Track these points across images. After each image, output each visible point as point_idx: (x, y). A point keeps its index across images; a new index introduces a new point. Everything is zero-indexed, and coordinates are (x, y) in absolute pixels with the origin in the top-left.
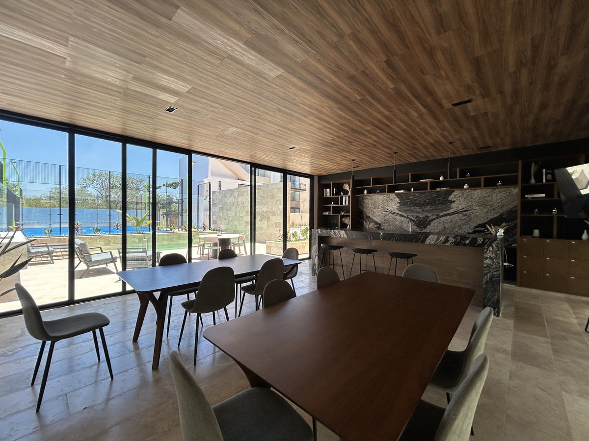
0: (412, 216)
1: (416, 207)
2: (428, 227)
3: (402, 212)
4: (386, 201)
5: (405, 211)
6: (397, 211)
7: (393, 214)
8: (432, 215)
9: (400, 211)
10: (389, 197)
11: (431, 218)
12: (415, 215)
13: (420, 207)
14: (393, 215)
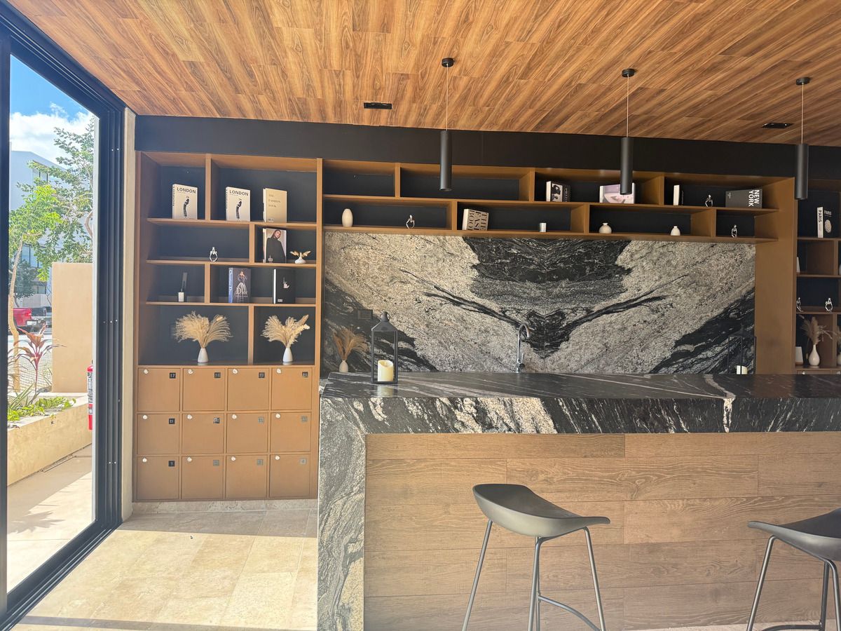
0: (518, 311)
1: (528, 284)
2: (563, 345)
3: (487, 296)
4: (433, 260)
5: (495, 296)
6: (469, 296)
7: (458, 304)
8: (574, 310)
9: (480, 295)
10: (443, 246)
11: (571, 318)
12: (527, 308)
13: (539, 282)
14: (456, 309)
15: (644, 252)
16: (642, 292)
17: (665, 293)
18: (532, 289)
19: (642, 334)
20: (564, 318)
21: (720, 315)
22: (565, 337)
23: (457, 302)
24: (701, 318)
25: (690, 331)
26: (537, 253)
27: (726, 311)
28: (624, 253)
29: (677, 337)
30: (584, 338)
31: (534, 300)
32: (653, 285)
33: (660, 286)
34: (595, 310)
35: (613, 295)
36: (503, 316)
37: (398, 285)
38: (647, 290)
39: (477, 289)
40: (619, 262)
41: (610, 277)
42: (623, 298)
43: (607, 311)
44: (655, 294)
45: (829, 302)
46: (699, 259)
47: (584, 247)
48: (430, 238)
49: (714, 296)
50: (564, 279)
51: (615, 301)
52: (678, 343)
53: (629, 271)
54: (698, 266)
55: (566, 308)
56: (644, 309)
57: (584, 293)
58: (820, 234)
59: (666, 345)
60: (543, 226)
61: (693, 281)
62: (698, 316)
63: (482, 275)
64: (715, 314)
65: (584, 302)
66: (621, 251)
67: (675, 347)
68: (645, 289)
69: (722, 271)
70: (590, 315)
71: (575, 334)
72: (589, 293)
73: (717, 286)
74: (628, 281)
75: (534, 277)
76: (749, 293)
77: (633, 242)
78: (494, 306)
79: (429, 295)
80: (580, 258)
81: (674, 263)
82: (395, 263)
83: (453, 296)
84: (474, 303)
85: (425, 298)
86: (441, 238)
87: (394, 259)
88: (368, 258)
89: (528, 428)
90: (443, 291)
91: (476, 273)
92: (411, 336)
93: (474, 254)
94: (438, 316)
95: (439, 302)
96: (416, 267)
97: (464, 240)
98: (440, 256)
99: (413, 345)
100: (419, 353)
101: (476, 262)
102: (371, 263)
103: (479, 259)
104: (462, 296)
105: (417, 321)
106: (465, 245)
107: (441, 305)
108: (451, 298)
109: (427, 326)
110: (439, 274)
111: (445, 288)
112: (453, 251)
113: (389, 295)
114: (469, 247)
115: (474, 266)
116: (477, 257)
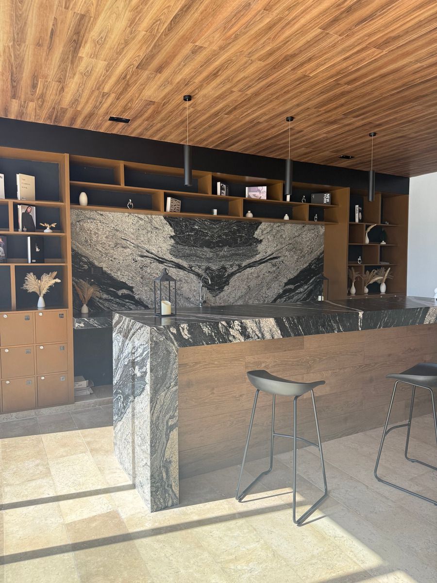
15: (269, 229)
16: (268, 254)
17: (280, 255)
18: (207, 252)
19: (268, 279)
20: (226, 271)
21: (307, 267)
22: (227, 283)
23: (161, 261)
24: (297, 269)
25: (292, 277)
26: (210, 229)
27: (310, 265)
28: (258, 230)
29: (285, 280)
30: (238, 283)
31: (209, 260)
32: (273, 249)
33: (277, 251)
34: (243, 265)
35: (252, 256)
36: (190, 270)
37: (120, 249)
38: (270, 253)
39: (174, 252)
40: (255, 236)
41: (251, 245)
42: (258, 258)
43: (250, 266)
44: (274, 255)
45: (359, 259)
46: (297, 234)
47: (237, 226)
48: (142, 216)
49: (304, 256)
50: (226, 246)
51: (253, 260)
52: (286, 284)
53: (261, 241)
54: (296, 238)
55: (227, 264)
56: (269, 264)
57: (237, 255)
58: (357, 220)
59: (280, 286)
60: (215, 211)
61: (294, 247)
62: (296, 268)
63: (177, 243)
64: (304, 267)
65: (236, 260)
66: (257, 229)
67: (285, 286)
68: (269, 253)
69: (308, 241)
70: (241, 269)
71: (232, 281)
72: (239, 255)
73: (306, 250)
74: (260, 247)
75: (209, 244)
76: (321, 254)
77: (263, 223)
78: (185, 264)
79: (142, 256)
80: (234, 233)
81: (284, 236)
82: (117, 233)
83: (159, 258)
84: (172, 261)
85: (139, 258)
86: (149, 216)
87: (117, 230)
88: (98, 229)
89: (268, 336)
90: (152, 253)
91: (173, 241)
92: (131, 285)
93: (171, 228)
94: (149, 271)
95: (149, 261)
96: (133, 236)
97: (165, 218)
98: (149, 229)
99: (132, 292)
100: (137, 297)
101: (173, 234)
102: (100, 233)
103: (174, 232)
104: (165, 257)
105: (135, 275)
106: (166, 222)
107: (151, 263)
108: (157, 258)
109: (142, 278)
110: (149, 242)
111: (153, 251)
112: (157, 226)
113: (114, 256)
114: (168, 223)
115: (171, 237)
116: (173, 231)
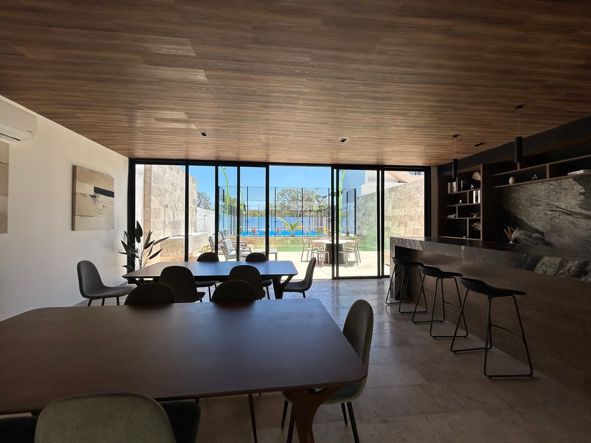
4: (554, 193)
6: (578, 210)
7: (570, 215)
9: (586, 209)
10: (560, 185)
14: (570, 218)
23: (570, 213)
37: (535, 207)
39: (583, 206)
48: (552, 182)
63: (587, 198)
79: (552, 211)
82: (533, 197)
83: (568, 211)
84: (581, 214)
85: (550, 212)
86: (559, 181)
87: (533, 195)
90: (561, 208)
91: (582, 197)
92: (542, 231)
93: (581, 187)
94: (557, 221)
95: (558, 214)
96: (544, 197)
97: (574, 180)
98: (559, 191)
99: (543, 236)
100: (547, 239)
101: (583, 191)
102: (521, 198)
103: (584, 189)
104: (573, 210)
105: (545, 224)
106: (575, 182)
107: (559, 215)
108: (566, 211)
109: (551, 226)
110: (558, 200)
111: (562, 207)
112: (566, 187)
113: (531, 212)
114: (577, 183)
115: (581, 194)
